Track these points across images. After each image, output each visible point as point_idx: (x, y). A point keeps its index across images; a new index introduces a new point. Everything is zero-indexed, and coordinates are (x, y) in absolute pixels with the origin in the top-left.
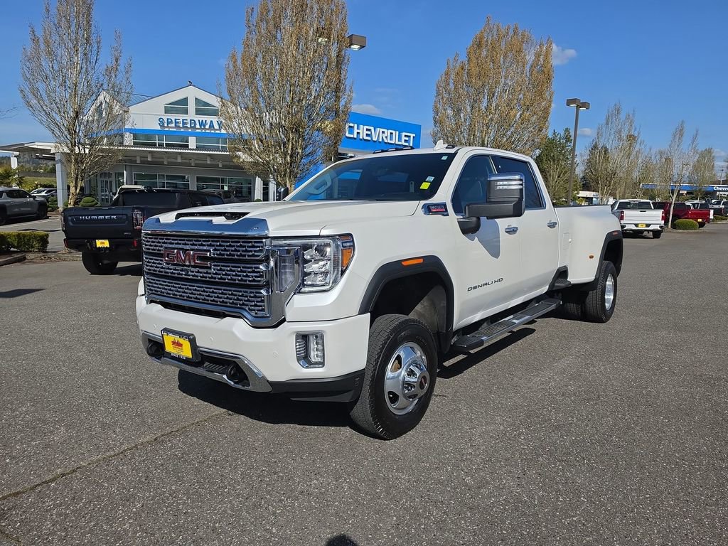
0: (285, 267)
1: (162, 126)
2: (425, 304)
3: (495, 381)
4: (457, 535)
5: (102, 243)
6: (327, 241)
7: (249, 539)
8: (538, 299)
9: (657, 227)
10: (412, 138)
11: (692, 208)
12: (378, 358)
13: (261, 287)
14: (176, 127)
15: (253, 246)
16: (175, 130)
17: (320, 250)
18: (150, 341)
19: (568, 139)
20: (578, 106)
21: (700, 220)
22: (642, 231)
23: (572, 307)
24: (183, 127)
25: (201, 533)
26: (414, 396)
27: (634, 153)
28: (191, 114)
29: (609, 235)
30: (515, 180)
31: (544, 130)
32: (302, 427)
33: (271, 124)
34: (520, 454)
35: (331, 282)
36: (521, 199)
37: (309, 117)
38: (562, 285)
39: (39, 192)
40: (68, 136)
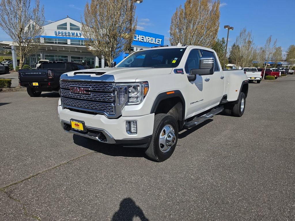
0: (121, 94)
1: (56, 35)
2: (174, 109)
3: (199, 140)
4: (190, 197)
5: (36, 84)
6: (138, 84)
7: (111, 200)
8: (215, 108)
9: (259, 79)
10: (160, 41)
11: (272, 71)
12: (157, 131)
13: (112, 102)
14: (62, 35)
15: (108, 86)
16: (62, 36)
17: (135, 88)
18: (65, 124)
19: (224, 42)
20: (229, 28)
21: (275, 76)
22: (253, 80)
23: (228, 111)
24: (65, 35)
25: (91, 197)
26: (170, 145)
27: (250, 48)
28: (68, 30)
29: (244, 82)
30: (210, 60)
31: (215, 38)
32: (125, 157)
33: (103, 35)
34: (212, 167)
35: (140, 101)
36: (213, 68)
37: (119, 31)
38: (225, 102)
39: (5, 62)
40: (18, 39)
